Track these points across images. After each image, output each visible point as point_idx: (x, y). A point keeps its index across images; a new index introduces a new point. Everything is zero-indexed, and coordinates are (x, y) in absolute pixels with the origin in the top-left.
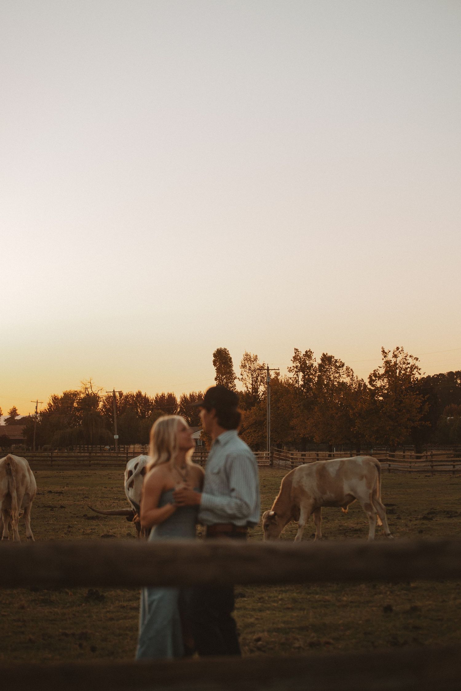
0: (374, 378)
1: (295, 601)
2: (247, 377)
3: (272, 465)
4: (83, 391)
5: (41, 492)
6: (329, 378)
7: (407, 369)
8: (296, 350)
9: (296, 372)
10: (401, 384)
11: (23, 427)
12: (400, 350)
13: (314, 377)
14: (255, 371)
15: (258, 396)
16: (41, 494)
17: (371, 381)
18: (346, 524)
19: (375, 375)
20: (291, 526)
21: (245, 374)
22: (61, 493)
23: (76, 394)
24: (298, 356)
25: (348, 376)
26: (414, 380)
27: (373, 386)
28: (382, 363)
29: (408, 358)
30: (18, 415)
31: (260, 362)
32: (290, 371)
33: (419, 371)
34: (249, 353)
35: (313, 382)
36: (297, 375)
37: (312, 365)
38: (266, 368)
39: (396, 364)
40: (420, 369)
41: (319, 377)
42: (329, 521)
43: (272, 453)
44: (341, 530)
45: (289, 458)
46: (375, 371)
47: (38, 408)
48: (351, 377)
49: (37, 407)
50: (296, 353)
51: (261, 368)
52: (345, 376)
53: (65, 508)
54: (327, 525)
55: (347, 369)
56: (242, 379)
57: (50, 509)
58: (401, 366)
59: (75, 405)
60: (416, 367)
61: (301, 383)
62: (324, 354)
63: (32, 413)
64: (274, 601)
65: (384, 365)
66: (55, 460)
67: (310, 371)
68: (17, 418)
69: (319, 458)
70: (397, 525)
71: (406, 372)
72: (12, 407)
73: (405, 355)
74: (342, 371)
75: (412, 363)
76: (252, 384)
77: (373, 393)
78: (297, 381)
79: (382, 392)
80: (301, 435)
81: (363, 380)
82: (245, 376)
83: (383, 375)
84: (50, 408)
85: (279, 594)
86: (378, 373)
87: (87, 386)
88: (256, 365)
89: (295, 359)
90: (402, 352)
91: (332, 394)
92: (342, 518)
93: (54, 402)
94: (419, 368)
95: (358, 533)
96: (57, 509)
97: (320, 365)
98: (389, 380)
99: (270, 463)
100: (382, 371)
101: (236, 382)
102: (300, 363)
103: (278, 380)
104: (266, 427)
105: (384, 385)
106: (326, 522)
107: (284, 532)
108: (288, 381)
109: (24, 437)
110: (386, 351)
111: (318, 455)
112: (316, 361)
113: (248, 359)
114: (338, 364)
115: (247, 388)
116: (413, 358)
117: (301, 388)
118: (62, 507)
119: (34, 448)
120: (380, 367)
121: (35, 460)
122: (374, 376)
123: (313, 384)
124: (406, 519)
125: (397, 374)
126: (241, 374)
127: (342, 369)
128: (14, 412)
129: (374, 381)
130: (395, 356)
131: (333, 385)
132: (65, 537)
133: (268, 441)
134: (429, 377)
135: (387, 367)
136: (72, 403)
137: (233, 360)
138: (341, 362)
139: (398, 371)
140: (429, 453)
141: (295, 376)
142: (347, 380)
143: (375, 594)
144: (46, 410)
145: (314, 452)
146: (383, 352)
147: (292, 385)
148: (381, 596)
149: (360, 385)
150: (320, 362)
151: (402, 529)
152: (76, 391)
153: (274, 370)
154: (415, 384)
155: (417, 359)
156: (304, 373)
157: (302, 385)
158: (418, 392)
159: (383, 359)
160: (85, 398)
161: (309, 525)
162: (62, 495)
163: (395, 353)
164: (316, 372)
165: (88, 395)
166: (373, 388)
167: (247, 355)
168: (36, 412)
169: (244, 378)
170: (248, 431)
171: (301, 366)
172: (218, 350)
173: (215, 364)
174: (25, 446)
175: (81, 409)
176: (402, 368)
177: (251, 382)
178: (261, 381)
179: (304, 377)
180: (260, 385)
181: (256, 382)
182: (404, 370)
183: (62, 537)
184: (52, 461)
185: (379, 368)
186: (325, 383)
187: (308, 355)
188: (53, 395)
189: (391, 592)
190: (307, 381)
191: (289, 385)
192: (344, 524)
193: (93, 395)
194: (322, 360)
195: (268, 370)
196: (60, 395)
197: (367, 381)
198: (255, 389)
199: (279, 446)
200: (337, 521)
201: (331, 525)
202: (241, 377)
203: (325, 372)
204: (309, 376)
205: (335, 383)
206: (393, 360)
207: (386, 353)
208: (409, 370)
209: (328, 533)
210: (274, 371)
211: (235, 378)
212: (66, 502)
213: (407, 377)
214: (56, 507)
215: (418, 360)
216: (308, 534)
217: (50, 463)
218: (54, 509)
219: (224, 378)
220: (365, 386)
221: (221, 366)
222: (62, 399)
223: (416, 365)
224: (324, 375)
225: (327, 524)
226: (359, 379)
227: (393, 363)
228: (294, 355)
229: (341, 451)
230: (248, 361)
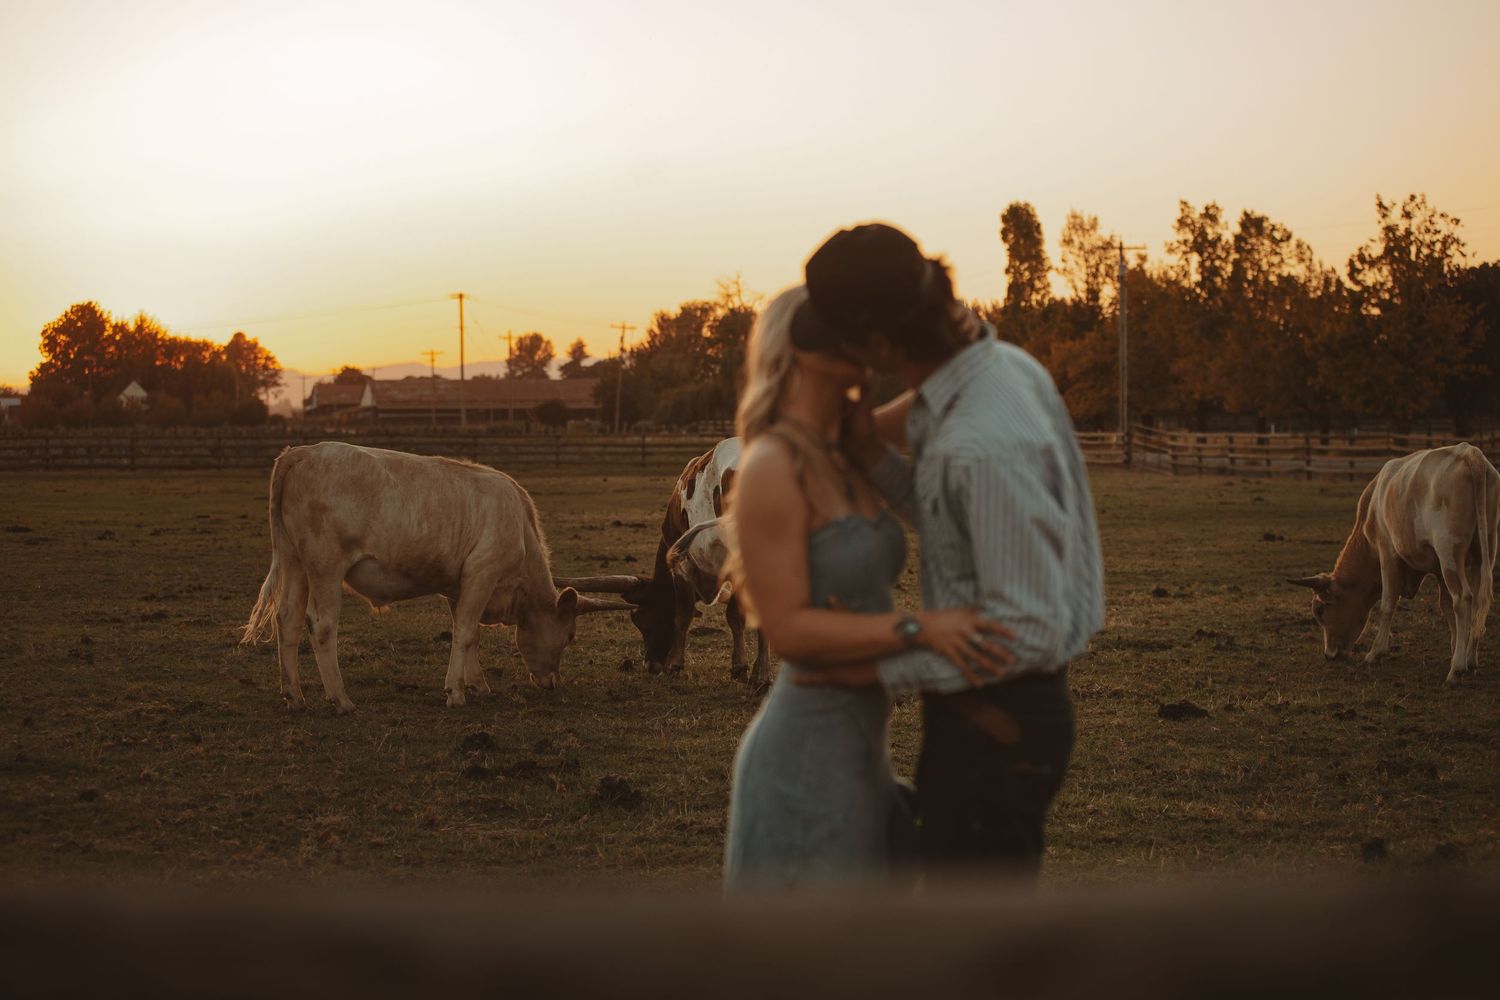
0: (1358, 265)
1: (1128, 816)
2: (1074, 266)
3: (1127, 464)
4: (722, 301)
5: (598, 525)
6: (1257, 265)
7: (1433, 243)
8: (1185, 203)
9: (1185, 253)
10: (1422, 281)
11: (595, 382)
12: (1418, 200)
13: (1224, 265)
14: (1092, 252)
15: (1101, 308)
16: (596, 528)
17: (1353, 272)
18: (1282, 606)
19: (1361, 258)
20: (1149, 610)
21: (1071, 259)
22: (641, 526)
23: (706, 309)
24: (1187, 216)
25: (1302, 260)
26: (1450, 271)
27: (1357, 283)
28: (1377, 232)
29: (1436, 219)
30: (587, 357)
31: (1103, 233)
32: (1171, 250)
33: (1462, 249)
34: (1078, 213)
35: (1221, 276)
36: (1187, 260)
37: (1219, 238)
38: (1116, 244)
39: (1408, 233)
40: (1463, 245)
41: (1236, 263)
42: (1242, 597)
43: (1129, 435)
44: (1268, 621)
45: (1165, 445)
46: (1361, 249)
47: (625, 340)
48: (1308, 263)
49: (622, 339)
50: (1183, 210)
51: (1107, 246)
52: (1294, 261)
53: (635, 560)
54: (1237, 608)
55: (1299, 245)
56: (1065, 270)
57: (600, 563)
58: (1421, 238)
59: (706, 332)
60: (1457, 241)
61: (1196, 277)
62: (1246, 214)
63: (615, 352)
64: (1074, 818)
65: (1383, 236)
66: (650, 454)
67: (1215, 252)
68: (586, 363)
69: (1234, 445)
70: (1408, 610)
71: (1433, 251)
72: (574, 341)
73: (1430, 213)
74: (1288, 249)
75: (1445, 232)
76: (1087, 282)
77: (1356, 300)
78: (1186, 274)
79: (1379, 298)
80: (1197, 396)
81: (1334, 270)
82: (1071, 264)
83: (1380, 258)
84: (653, 340)
85: (1092, 795)
86: (1370, 256)
87: (731, 291)
88: (1093, 240)
89: (1182, 223)
90: (1422, 207)
91: (1265, 302)
92: (1275, 589)
93: (660, 326)
94: (1461, 242)
95: (1309, 629)
96: (616, 563)
97: (1238, 238)
98: (1393, 269)
99: (1125, 457)
100: (1377, 250)
101: (1051, 276)
102: (1193, 231)
103: (1143, 271)
104: (1117, 378)
105: (1381, 280)
106: (1236, 600)
107: (1131, 625)
108: (1165, 273)
109: (596, 403)
110: (1385, 204)
111: (1231, 440)
112: (1229, 228)
113: (1077, 225)
114: (1277, 235)
115: (1076, 290)
116: (1449, 220)
117: (1194, 290)
118: (629, 559)
119: (617, 426)
120: (1372, 241)
121: (611, 454)
122: (1361, 261)
123: (1223, 280)
124: (1430, 593)
125: (1413, 257)
126: (1063, 260)
127: (1288, 246)
128: (578, 351)
129: (1359, 271)
130: (1408, 215)
131: (1267, 282)
132: (606, 633)
133: (1123, 410)
134: (1485, 265)
135: (1389, 240)
136: (700, 328)
137: (1044, 228)
138: (1285, 230)
139: (1413, 249)
140: (1486, 437)
141: (1183, 262)
142: (1297, 270)
143: (1344, 802)
144: (642, 344)
145: (1223, 435)
146: (1380, 205)
147: (1176, 283)
148: (1360, 807)
149: (1327, 281)
150: (1237, 230)
151: (1420, 621)
152: (707, 303)
153: (1136, 248)
154: (1453, 279)
155: (1457, 221)
156: (1201, 254)
157: (1198, 284)
158: (1459, 298)
159: (1379, 222)
160: (725, 318)
161: (1192, 608)
162: (642, 529)
163: (1408, 209)
164: (1228, 253)
165: (732, 311)
166: (1357, 288)
167: (1074, 217)
168: (623, 350)
169: (1068, 269)
170: (1078, 385)
171: (1195, 241)
172: (1011, 207)
173: (1005, 238)
174: (596, 423)
175: (718, 341)
176: (1422, 243)
177: (1084, 277)
178: (1107, 275)
179: (1202, 264)
180: (1104, 282)
181: (1095, 276)
182: (1428, 246)
183: (599, 632)
184: (645, 454)
185: (1370, 243)
186: (1250, 277)
187: (1210, 215)
188: (658, 311)
189: (1386, 796)
190: (1209, 273)
191: (1169, 282)
192: (1279, 604)
193: (743, 311)
194: (1243, 225)
195: (1121, 248)
196: (674, 311)
197: (1343, 273)
198: (1093, 293)
199: (1148, 420)
200: (1261, 597)
201: (1245, 606)
202: (1061, 266)
203: (1250, 252)
204: (1213, 261)
205: (1273, 278)
206: (1403, 225)
207: (1386, 208)
208: (1438, 246)
209: (1236, 629)
210: (1134, 252)
211: (1050, 268)
212: (644, 546)
213: (1435, 263)
214: (616, 559)
215: (1460, 224)
216: (1188, 629)
217: (639, 458)
218: (611, 563)
219: (1025, 269)
220: (1339, 283)
221: (1017, 242)
222: (677, 320)
223: (1455, 236)
224: (1247, 259)
225: (1236, 604)
226: (1327, 267)
227: (1401, 232)
228: (1179, 215)
229: (1285, 431)
230: (1077, 230)
